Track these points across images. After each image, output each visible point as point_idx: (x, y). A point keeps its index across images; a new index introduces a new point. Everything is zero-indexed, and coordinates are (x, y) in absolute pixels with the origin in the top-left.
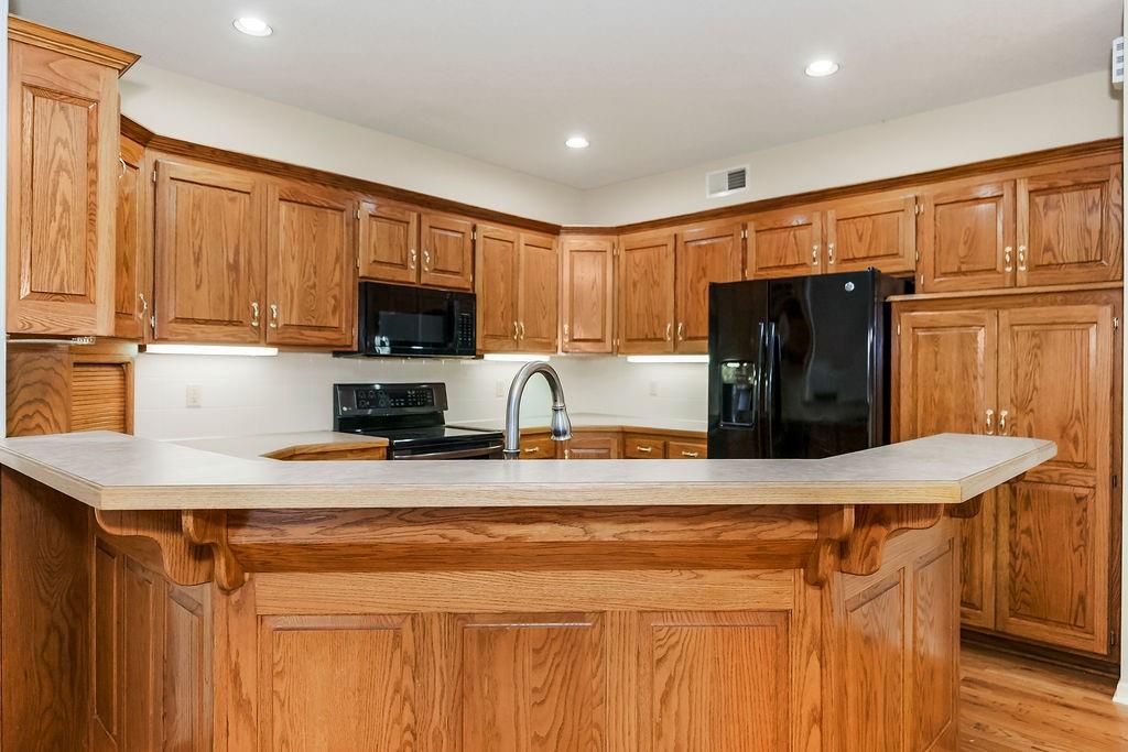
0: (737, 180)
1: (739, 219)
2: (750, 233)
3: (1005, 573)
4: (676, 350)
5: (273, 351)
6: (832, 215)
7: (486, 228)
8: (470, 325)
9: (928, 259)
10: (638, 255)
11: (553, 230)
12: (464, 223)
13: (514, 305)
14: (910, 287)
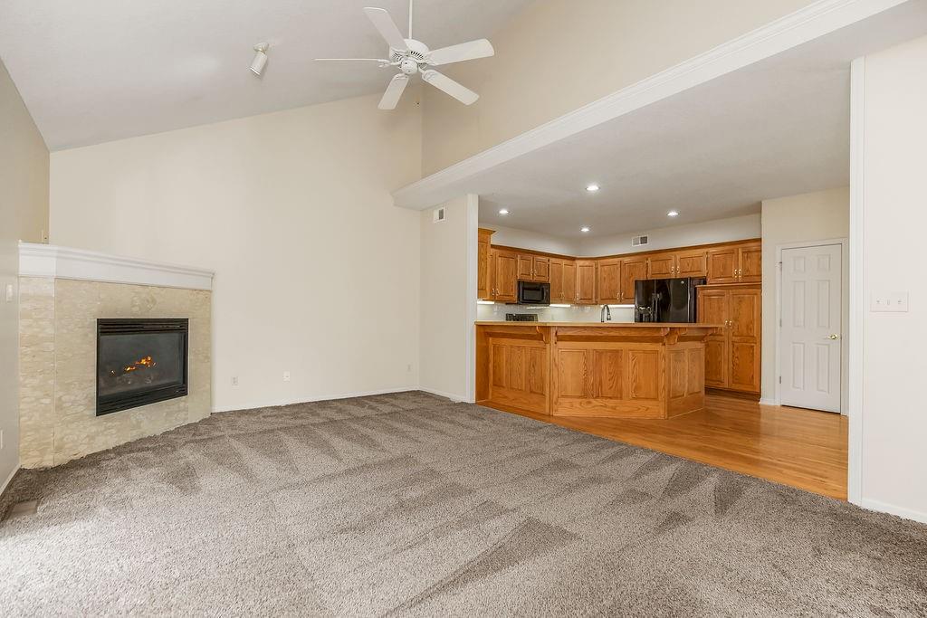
0: (644, 240)
1: (646, 256)
2: (649, 262)
3: (731, 370)
4: (621, 303)
5: (493, 303)
6: (678, 257)
7: (553, 260)
8: (548, 294)
9: (711, 272)
10: (606, 268)
11: (573, 259)
12: (545, 259)
13: (561, 286)
14: (705, 283)
